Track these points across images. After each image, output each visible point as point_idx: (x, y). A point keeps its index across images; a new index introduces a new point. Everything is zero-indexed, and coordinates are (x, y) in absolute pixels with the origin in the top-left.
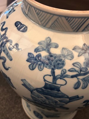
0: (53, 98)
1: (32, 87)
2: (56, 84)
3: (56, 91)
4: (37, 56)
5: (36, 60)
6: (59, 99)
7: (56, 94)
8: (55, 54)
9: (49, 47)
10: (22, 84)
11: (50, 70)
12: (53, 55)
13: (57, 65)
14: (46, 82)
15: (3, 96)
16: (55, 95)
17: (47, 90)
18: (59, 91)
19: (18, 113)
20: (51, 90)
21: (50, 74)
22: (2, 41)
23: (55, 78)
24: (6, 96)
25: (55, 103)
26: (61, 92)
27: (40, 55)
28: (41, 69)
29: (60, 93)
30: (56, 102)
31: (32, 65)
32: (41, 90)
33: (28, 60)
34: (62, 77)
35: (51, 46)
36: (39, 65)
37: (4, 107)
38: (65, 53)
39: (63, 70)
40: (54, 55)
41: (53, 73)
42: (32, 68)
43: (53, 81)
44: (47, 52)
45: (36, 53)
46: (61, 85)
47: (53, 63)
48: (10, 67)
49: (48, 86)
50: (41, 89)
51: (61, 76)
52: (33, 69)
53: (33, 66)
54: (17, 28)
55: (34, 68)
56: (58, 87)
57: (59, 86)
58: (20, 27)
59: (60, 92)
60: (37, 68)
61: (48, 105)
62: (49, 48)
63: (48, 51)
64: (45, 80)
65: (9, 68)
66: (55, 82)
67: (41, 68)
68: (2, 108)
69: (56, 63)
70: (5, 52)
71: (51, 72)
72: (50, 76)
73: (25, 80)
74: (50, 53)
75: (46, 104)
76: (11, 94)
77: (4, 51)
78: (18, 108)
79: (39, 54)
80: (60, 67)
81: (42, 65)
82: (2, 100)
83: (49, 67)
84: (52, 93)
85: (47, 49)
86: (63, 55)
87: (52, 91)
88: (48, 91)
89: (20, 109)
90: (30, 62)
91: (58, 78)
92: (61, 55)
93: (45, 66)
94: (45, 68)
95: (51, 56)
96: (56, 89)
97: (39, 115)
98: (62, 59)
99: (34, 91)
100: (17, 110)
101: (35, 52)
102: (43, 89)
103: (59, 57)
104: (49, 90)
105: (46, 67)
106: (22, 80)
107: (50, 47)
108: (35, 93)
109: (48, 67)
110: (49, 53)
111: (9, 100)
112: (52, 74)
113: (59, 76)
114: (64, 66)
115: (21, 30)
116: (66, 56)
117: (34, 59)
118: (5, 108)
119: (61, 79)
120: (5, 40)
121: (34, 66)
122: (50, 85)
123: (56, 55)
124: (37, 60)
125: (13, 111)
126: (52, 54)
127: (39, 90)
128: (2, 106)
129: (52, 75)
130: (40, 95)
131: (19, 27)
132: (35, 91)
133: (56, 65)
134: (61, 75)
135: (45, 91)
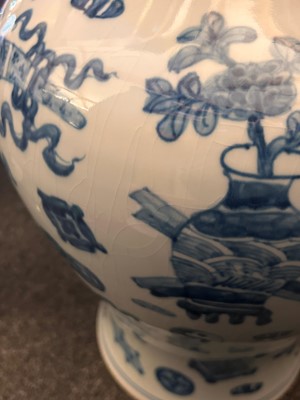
0: (260, 244)
1: (178, 212)
2: (271, 176)
3: (274, 210)
4: (181, 83)
5: (181, 98)
6: (285, 244)
7: (273, 223)
8: (251, 64)
9: (224, 44)
10: (134, 211)
11: (244, 125)
12: (243, 67)
13: (265, 99)
14: (235, 177)
15: (28, 346)
16: (268, 228)
17: (238, 211)
18: (286, 203)
19: (96, 394)
20: (255, 208)
21: (244, 138)
22: (32, 71)
23: (266, 154)
24: (38, 345)
25: (267, 270)
26: (293, 208)
27: (193, 76)
28: (205, 130)
29: (289, 215)
30: (273, 262)
31: (168, 122)
32: (213, 220)
33: (149, 104)
34: (293, 144)
35: (228, 40)
36: (198, 113)
37: (40, 381)
38: (287, 56)
39: (292, 114)
40: (247, 67)
41: (257, 133)
42: (169, 135)
43: (259, 170)
44: (220, 63)
45: (178, 72)
46: (294, 178)
47: (251, 97)
48: (80, 157)
49: (242, 193)
50: (214, 211)
51: (289, 141)
52: (175, 136)
53: (172, 126)
54: (82, 12)
55: (177, 133)
56: (281, 186)
57: (285, 182)
58: (94, 8)
59: (288, 210)
60: (190, 129)
61: (238, 286)
62: (222, 49)
63: (224, 58)
64: (227, 170)
65: (76, 164)
66: (267, 168)
67: (206, 125)
68: (34, 385)
69: (261, 94)
70: (51, 106)
71: (249, 131)
72: (247, 147)
73: (146, 189)
74: (231, 64)
75: (230, 286)
76: (55, 335)
77: (47, 102)
78: (91, 377)
79: (189, 74)
80: (280, 106)
81: (210, 111)
82: (27, 360)
83: (237, 115)
84: (259, 219)
85: (215, 53)
86: (281, 62)
87: (259, 211)
88: (242, 215)
89: (99, 382)
90: (158, 112)
91: (280, 152)
92: (274, 63)
93: (220, 114)
94: (222, 122)
95: (239, 72)
96: (273, 201)
97: (180, 380)
98: (281, 75)
99: (185, 230)
100: (90, 386)
101: (173, 72)
102: (223, 209)
103: (266, 72)
104: (248, 211)
105: (226, 117)
106: (133, 196)
107: (228, 44)
108: (187, 238)
109: (232, 115)
110: (227, 65)
111: (53, 355)
112: (253, 139)
113: (282, 143)
114: (292, 100)
115: (100, 13)
116: (292, 63)
117: (174, 96)
118: (43, 387)
119: (288, 151)
120: (44, 64)
121: (178, 122)
122: (248, 185)
123: (257, 65)
124: (184, 98)
125: (75, 389)
126: (238, 66)
127: (205, 218)
128: (32, 379)
129: (255, 144)
130: (208, 246)
131: (91, 7)
132: (190, 231)
133: (262, 102)
134: (288, 137)
135: (231, 220)
